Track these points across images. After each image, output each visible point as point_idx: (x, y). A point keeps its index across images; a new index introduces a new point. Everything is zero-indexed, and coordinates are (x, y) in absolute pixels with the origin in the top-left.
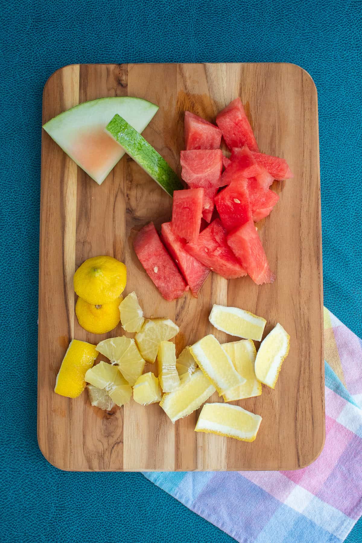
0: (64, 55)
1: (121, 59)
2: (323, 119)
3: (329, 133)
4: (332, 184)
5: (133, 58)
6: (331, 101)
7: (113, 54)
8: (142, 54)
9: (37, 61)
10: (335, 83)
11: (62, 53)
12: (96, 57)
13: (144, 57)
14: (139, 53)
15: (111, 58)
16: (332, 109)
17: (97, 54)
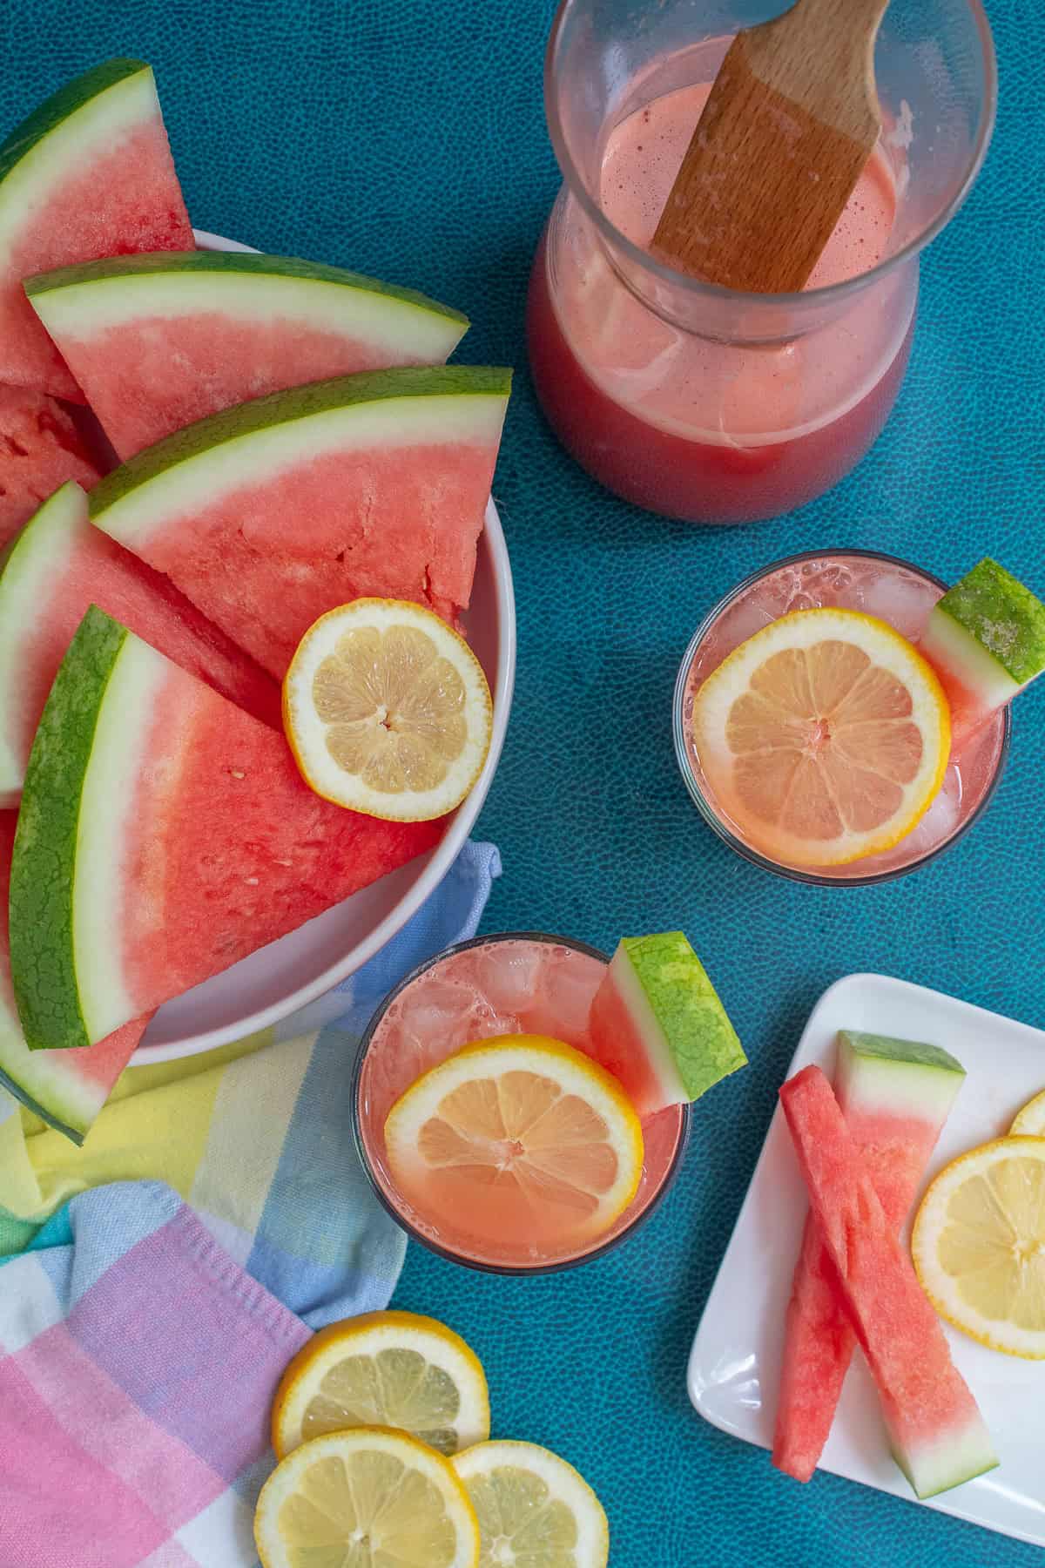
0: (117, 20)
1: (306, 32)
2: (981, 224)
3: (1000, 270)
4: (1013, 438)
5: (347, 27)
6: (1006, 163)
7: (280, 15)
8: (376, 14)
9: (26, 39)
10: (1021, 101)
11: (111, 12)
12: (224, 26)
13: (385, 24)
14: (366, 11)
15: (273, 28)
16: (1011, 190)
17: (228, 16)
